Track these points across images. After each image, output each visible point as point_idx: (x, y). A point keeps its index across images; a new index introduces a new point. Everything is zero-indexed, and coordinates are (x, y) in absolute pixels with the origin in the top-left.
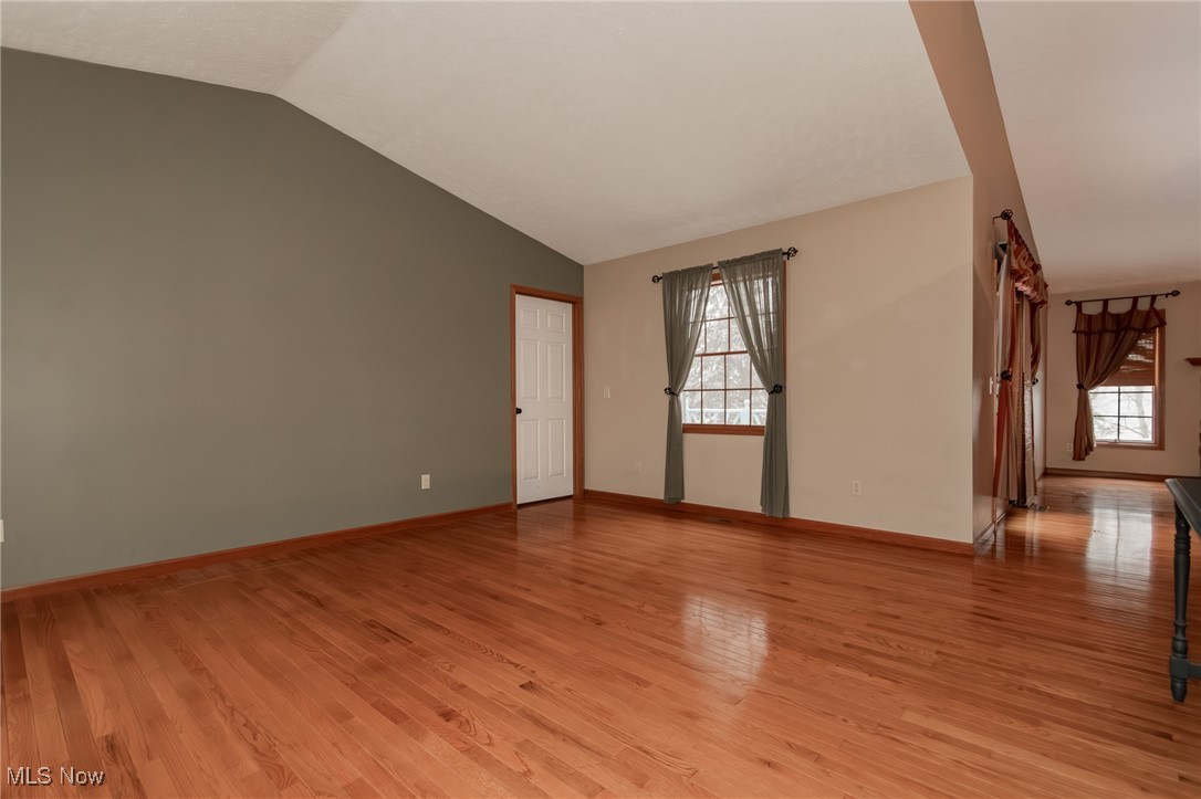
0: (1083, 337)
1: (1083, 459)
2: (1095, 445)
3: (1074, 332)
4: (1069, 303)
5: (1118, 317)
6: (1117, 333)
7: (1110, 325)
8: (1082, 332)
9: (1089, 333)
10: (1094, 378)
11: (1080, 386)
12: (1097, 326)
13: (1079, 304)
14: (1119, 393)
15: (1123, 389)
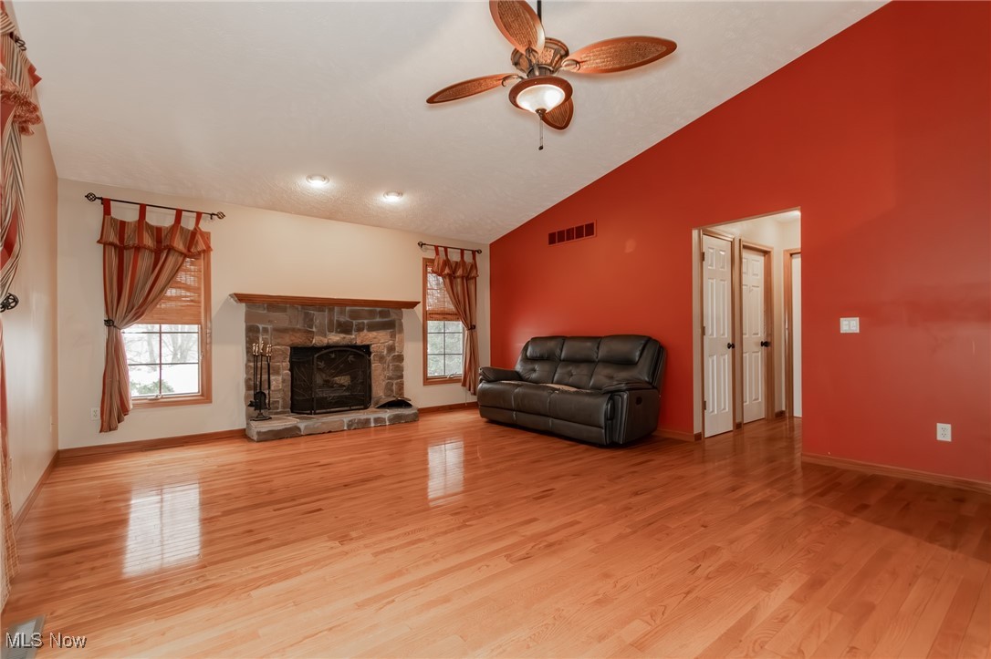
0: (113, 253)
1: (115, 429)
2: (131, 407)
3: (99, 242)
4: (90, 197)
5: (157, 232)
6: (157, 253)
7: (148, 241)
8: (111, 244)
9: (121, 249)
10: (128, 311)
11: (109, 323)
12: (131, 240)
13: (106, 203)
14: (160, 333)
15: (165, 327)
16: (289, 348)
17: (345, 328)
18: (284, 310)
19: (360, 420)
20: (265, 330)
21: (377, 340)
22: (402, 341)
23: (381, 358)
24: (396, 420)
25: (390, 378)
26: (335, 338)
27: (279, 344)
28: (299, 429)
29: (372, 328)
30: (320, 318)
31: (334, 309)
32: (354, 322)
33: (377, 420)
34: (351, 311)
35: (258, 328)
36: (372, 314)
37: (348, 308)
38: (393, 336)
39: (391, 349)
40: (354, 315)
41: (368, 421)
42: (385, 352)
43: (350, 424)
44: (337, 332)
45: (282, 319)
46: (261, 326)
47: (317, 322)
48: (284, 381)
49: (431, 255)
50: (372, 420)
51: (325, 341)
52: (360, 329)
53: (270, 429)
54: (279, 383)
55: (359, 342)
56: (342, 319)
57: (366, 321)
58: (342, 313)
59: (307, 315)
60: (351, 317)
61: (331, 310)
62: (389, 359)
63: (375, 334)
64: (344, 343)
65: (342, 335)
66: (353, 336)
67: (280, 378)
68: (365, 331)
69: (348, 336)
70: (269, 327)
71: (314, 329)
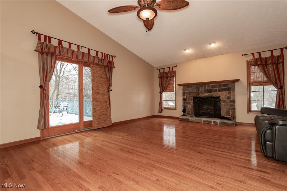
1: (161, 113)
2: (163, 109)
3: (158, 77)
4: (157, 69)
5: (166, 73)
7: (165, 75)
9: (161, 78)
11: (160, 92)
14: (169, 94)
16: (193, 97)
17: (210, 91)
18: (191, 87)
19: (208, 121)
20: (187, 93)
21: (223, 95)
22: (234, 95)
23: (224, 101)
24: (222, 124)
25: (228, 109)
26: (206, 94)
27: (190, 96)
28: (189, 119)
29: (220, 90)
30: (202, 89)
31: (206, 85)
32: (213, 89)
33: (214, 122)
34: (211, 86)
35: (185, 92)
36: (220, 86)
37: (211, 85)
38: (230, 93)
39: (229, 98)
40: (213, 87)
41: (211, 122)
42: (226, 99)
43: (204, 121)
44: (207, 93)
45: (191, 90)
46: (186, 92)
47: (200, 90)
48: (191, 106)
49: (251, 58)
50: (212, 122)
51: (203, 95)
52: (215, 91)
53: (182, 118)
54: (190, 107)
55: (215, 96)
56: (209, 88)
57: (218, 88)
58: (208, 86)
59: (197, 88)
60: (212, 87)
61: (205, 86)
62: (228, 101)
63: (221, 93)
64: (209, 96)
65: (209, 93)
66: (213, 94)
67: (190, 105)
68: (217, 92)
69: (211, 94)
70: (188, 92)
71: (200, 92)
